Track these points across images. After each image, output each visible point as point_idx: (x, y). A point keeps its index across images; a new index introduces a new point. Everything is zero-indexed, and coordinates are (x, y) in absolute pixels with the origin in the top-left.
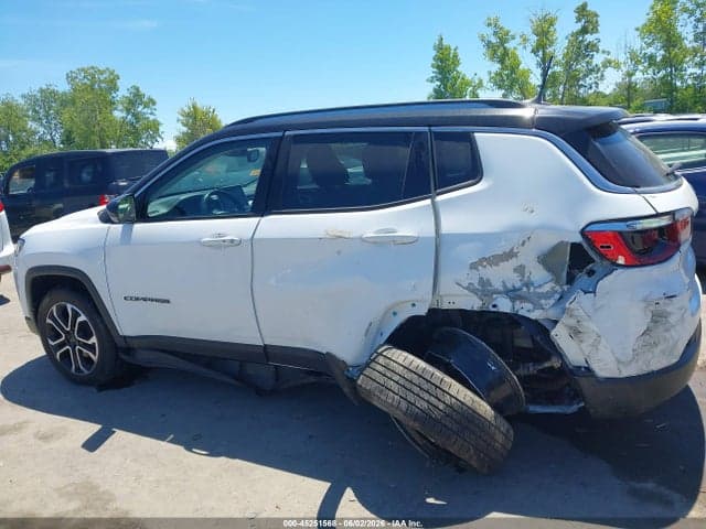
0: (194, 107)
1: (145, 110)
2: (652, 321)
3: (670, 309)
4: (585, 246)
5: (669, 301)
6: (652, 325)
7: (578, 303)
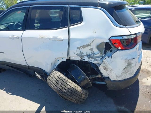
2: (127, 66)
3: (132, 62)
4: (110, 43)
5: (132, 60)
6: (127, 67)
7: (106, 60)
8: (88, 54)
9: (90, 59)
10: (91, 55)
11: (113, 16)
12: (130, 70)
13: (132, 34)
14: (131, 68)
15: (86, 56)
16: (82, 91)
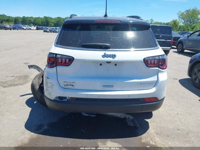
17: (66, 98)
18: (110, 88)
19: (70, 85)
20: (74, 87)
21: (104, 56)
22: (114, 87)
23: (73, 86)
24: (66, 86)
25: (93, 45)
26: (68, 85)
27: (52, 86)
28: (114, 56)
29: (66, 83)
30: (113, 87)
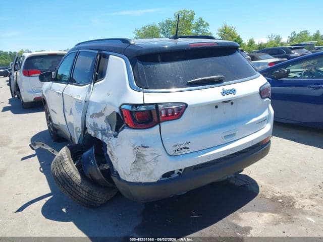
0: (225, 27)
1: (204, 29)
2: (137, 157)
3: (145, 153)
4: (120, 114)
5: (144, 149)
6: (137, 159)
7: (111, 141)
8: (103, 128)
9: (104, 137)
10: (105, 130)
11: (134, 71)
12: (144, 168)
13: (145, 103)
14: (145, 164)
15: (100, 130)
16: (81, 184)
17: (173, 172)
18: (231, 138)
19: (183, 148)
20: (188, 150)
21: (224, 93)
22: (237, 134)
23: (187, 148)
24: (177, 152)
25: (204, 80)
26: (181, 149)
27: (155, 159)
28: (233, 91)
29: (177, 148)
30: (235, 135)
